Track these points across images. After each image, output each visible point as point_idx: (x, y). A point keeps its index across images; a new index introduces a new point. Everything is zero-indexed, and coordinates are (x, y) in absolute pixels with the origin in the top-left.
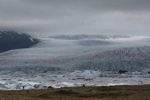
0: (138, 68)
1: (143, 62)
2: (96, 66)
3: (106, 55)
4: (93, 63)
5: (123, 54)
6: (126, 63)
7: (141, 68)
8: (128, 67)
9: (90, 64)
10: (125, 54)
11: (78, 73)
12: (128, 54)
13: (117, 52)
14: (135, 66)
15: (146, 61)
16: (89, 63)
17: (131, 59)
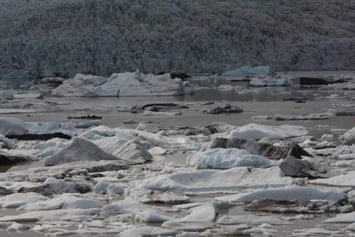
0: (191, 63)
1: (206, 44)
2: (44, 58)
3: (67, 20)
4: (31, 48)
5: (126, 16)
6: (147, 45)
7: (203, 63)
8: (154, 59)
9: (21, 50)
10: (133, 15)
11: (86, 82)
12: (144, 15)
13: (102, 9)
14: (181, 57)
15: (216, 39)
16: (17, 49)
17: (159, 31)
